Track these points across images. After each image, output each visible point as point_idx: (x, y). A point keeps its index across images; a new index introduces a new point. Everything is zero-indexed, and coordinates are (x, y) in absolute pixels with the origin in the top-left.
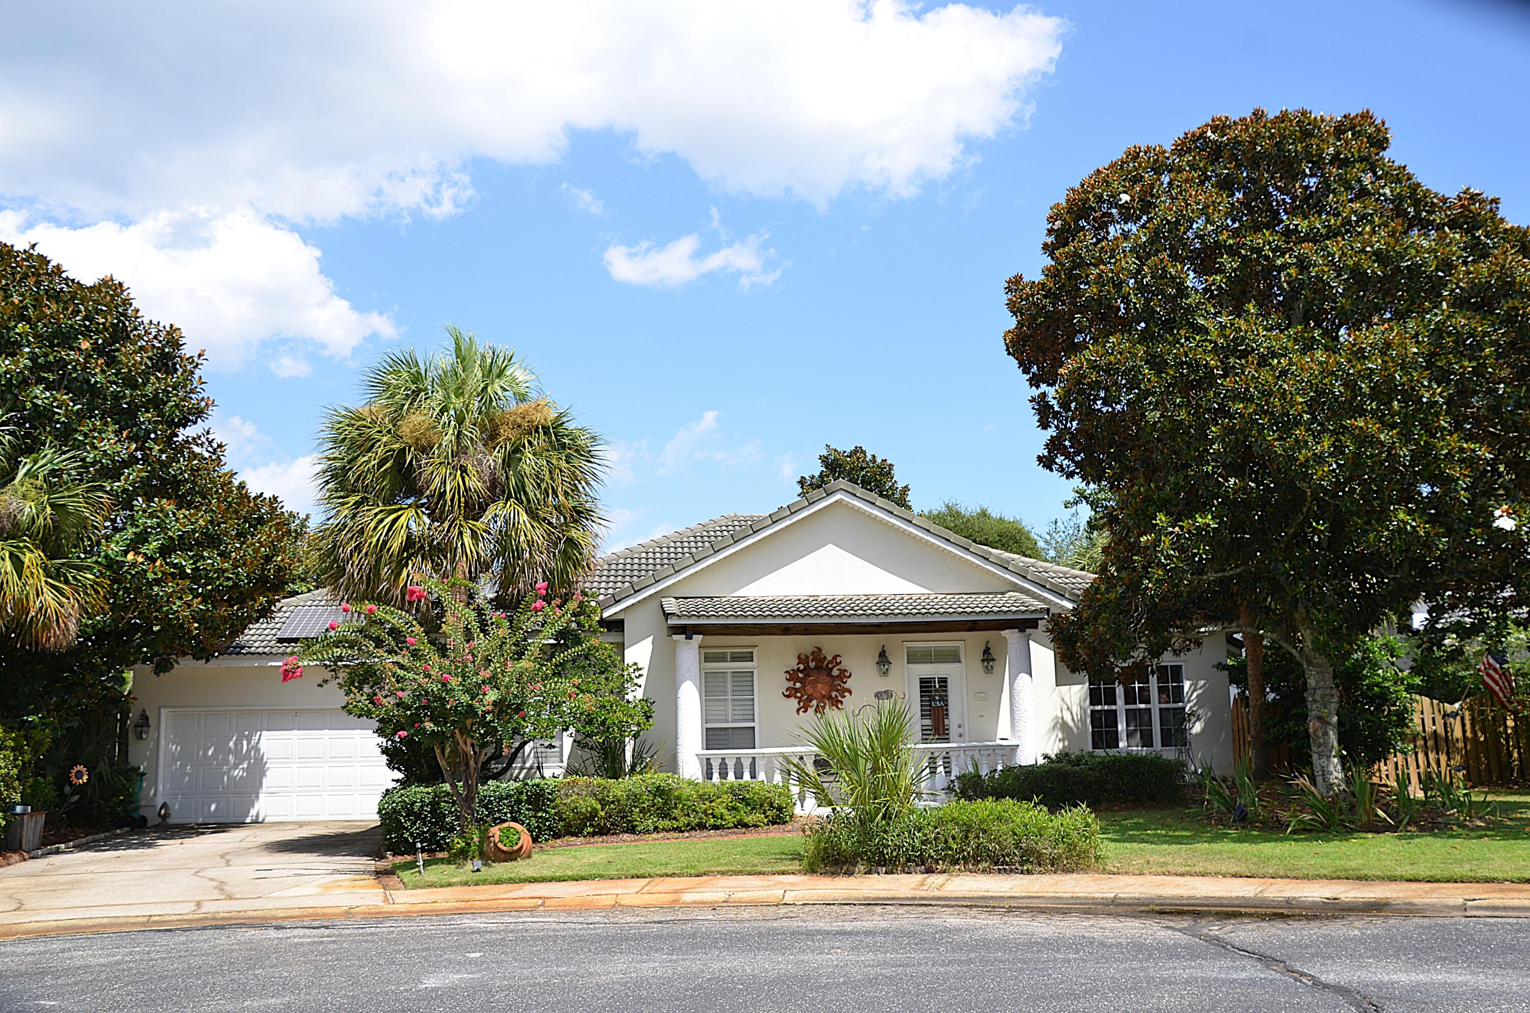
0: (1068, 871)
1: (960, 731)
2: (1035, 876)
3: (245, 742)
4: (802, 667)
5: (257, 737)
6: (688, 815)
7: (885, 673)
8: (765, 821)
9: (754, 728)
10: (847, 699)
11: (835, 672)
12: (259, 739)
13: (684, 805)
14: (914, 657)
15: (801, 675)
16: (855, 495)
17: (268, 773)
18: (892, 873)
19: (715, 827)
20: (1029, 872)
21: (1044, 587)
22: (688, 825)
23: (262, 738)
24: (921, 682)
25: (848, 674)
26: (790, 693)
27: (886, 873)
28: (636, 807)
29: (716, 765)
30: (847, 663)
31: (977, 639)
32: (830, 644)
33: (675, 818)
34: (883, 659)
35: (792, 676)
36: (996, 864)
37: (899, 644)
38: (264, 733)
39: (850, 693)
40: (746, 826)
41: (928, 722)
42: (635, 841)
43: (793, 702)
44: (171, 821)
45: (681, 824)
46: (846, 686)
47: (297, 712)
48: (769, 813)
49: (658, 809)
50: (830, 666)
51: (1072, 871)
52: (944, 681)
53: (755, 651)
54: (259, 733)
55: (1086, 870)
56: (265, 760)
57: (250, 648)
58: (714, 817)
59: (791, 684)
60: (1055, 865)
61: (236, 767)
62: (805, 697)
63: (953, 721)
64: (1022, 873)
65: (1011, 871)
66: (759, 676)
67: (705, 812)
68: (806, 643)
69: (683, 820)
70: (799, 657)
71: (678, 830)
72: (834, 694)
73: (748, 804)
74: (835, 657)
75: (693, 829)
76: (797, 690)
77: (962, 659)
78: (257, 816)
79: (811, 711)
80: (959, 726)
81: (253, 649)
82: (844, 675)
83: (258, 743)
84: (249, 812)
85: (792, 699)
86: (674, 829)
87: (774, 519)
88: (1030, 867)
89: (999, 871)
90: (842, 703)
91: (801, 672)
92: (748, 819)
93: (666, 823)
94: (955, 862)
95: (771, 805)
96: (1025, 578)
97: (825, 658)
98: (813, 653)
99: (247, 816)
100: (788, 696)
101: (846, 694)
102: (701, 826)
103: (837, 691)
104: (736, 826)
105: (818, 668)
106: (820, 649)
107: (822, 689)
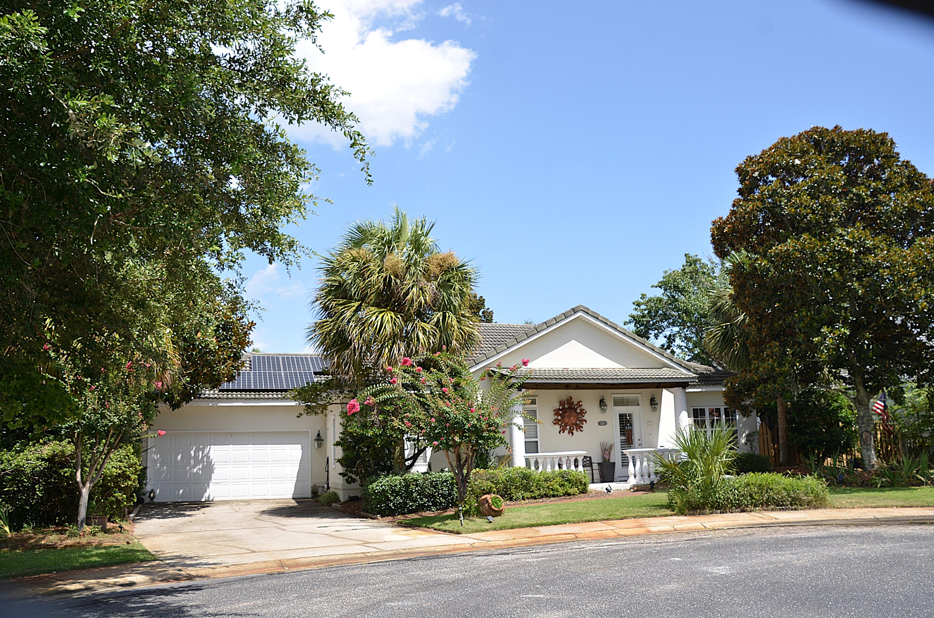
0: (816, 508)
1: (640, 442)
2: (799, 511)
3: (200, 452)
4: (561, 407)
5: (208, 449)
6: (540, 489)
7: (604, 411)
8: (578, 492)
9: (537, 442)
10: (585, 425)
11: (578, 411)
12: (209, 451)
13: (538, 484)
14: (618, 402)
15: (560, 412)
16: (588, 313)
17: (215, 471)
18: (723, 513)
19: (554, 496)
20: (795, 509)
21: (681, 365)
22: (540, 495)
23: (211, 450)
24: (620, 416)
25: (584, 412)
26: (556, 422)
27: (720, 513)
28: (512, 486)
29: (532, 462)
30: (585, 406)
31: (647, 393)
32: (576, 395)
33: (532, 491)
34: (602, 403)
35: (557, 412)
36: (778, 506)
37: (610, 395)
38: (212, 446)
39: (586, 421)
40: (569, 495)
41: (623, 438)
42: (514, 505)
43: (557, 427)
44: (155, 500)
45: (536, 494)
46: (584, 418)
47: (232, 434)
48: (580, 487)
49: (524, 486)
50: (576, 407)
51: (818, 508)
52: (630, 415)
53: (537, 398)
54: (209, 447)
55: (825, 507)
56: (213, 463)
57: (204, 394)
58: (552, 490)
59: (556, 417)
60: (810, 505)
61: (195, 467)
62: (563, 424)
63: (636, 435)
64: (792, 510)
65: (786, 509)
66: (539, 413)
67: (548, 488)
68: (563, 394)
69: (537, 492)
70: (560, 402)
71: (535, 498)
72: (578, 422)
73: (570, 483)
74: (579, 402)
75: (542, 497)
76: (559, 420)
77: (640, 403)
78: (209, 497)
79: (566, 432)
80: (639, 440)
81: (206, 395)
82: (583, 412)
83: (209, 453)
84: (203, 495)
85: (557, 425)
86: (532, 497)
87: (547, 324)
88: (796, 506)
89: (780, 509)
90: (582, 427)
91: (561, 410)
92: (570, 491)
93: (528, 494)
94: (756, 506)
95: (581, 482)
96: (672, 360)
97: (573, 402)
98: (567, 400)
99: (202, 497)
100: (555, 424)
101: (584, 422)
102: (546, 496)
103: (580, 421)
104: (564, 495)
105: (570, 408)
106: (571, 398)
107: (573, 420)
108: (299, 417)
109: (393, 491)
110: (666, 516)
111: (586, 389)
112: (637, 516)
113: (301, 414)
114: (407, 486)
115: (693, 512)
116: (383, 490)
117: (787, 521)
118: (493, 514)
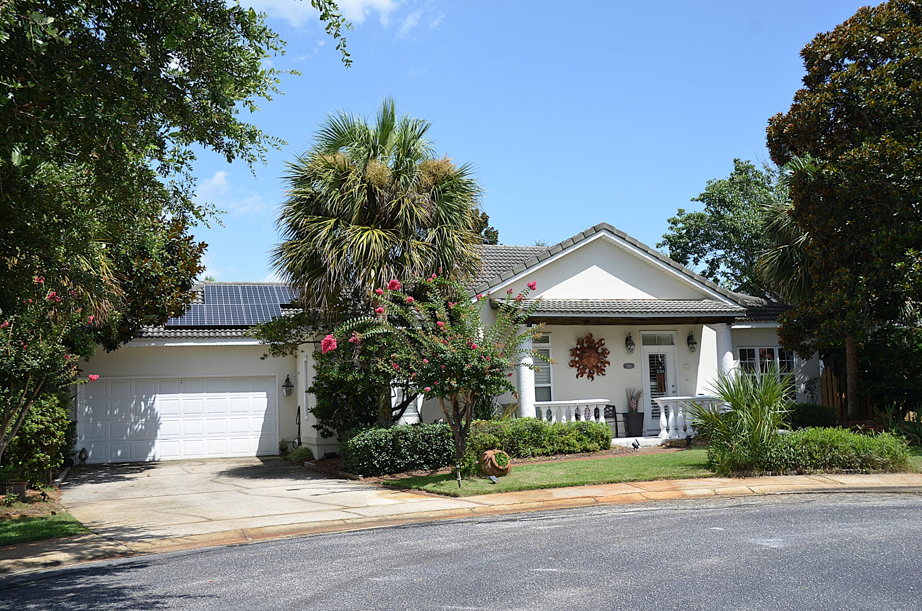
0: (893, 471)
1: (674, 389)
2: (871, 475)
3: (143, 403)
4: (579, 347)
5: (152, 399)
6: (553, 444)
7: (630, 351)
8: (599, 447)
9: (550, 387)
10: (607, 368)
11: (600, 351)
12: (154, 400)
13: (550, 438)
14: (647, 341)
15: (578, 352)
16: (613, 233)
17: (161, 426)
18: (776, 475)
19: (570, 452)
20: (866, 473)
21: (726, 296)
22: (553, 451)
23: (156, 399)
24: (650, 357)
25: (607, 352)
26: (573, 364)
27: (772, 475)
28: (520, 440)
29: (544, 412)
30: (608, 345)
31: (683, 330)
32: (597, 331)
33: (544, 447)
34: (629, 342)
35: (573, 352)
36: (844, 468)
37: (638, 332)
38: (157, 395)
39: (609, 364)
40: (588, 451)
41: (654, 383)
42: (522, 462)
43: (574, 371)
44: (87, 461)
45: (549, 450)
46: (606, 359)
47: (182, 380)
48: (601, 442)
49: (534, 441)
50: (597, 346)
51: (896, 472)
52: (663, 356)
53: (550, 335)
54: (154, 396)
55: (905, 471)
56: (159, 416)
57: (147, 333)
58: (568, 445)
59: (573, 358)
60: (885, 468)
61: (136, 422)
62: (582, 367)
63: (670, 381)
64: (862, 473)
65: (855, 472)
66: (552, 355)
67: (563, 442)
68: (582, 330)
69: (550, 448)
70: (578, 340)
71: (547, 455)
72: (599, 364)
73: (589, 437)
74: (601, 340)
75: (556, 453)
76: (576, 362)
77: (675, 342)
78: (154, 457)
79: (585, 376)
80: (673, 386)
81: (149, 334)
82: (605, 353)
83: (153, 404)
84: (148, 454)
85: (574, 368)
86: (544, 454)
87: (563, 246)
88: (867, 469)
89: (847, 473)
90: (604, 370)
91: (579, 350)
92: (590, 446)
93: (539, 450)
94: (816, 467)
95: (602, 436)
96: (715, 290)
97: (594, 340)
98: (587, 337)
99: (147, 457)
100: (572, 366)
101: (606, 365)
102: (561, 452)
103: (601, 362)
104: (582, 451)
105: (589, 347)
106: (591, 335)
107: (593, 361)
108: (263, 359)
109: (378, 446)
110: (705, 477)
111: (610, 324)
112: (670, 477)
113: (266, 355)
114: (394, 440)
115: (738, 473)
116: (366, 445)
117: (855, 486)
118: (498, 473)
